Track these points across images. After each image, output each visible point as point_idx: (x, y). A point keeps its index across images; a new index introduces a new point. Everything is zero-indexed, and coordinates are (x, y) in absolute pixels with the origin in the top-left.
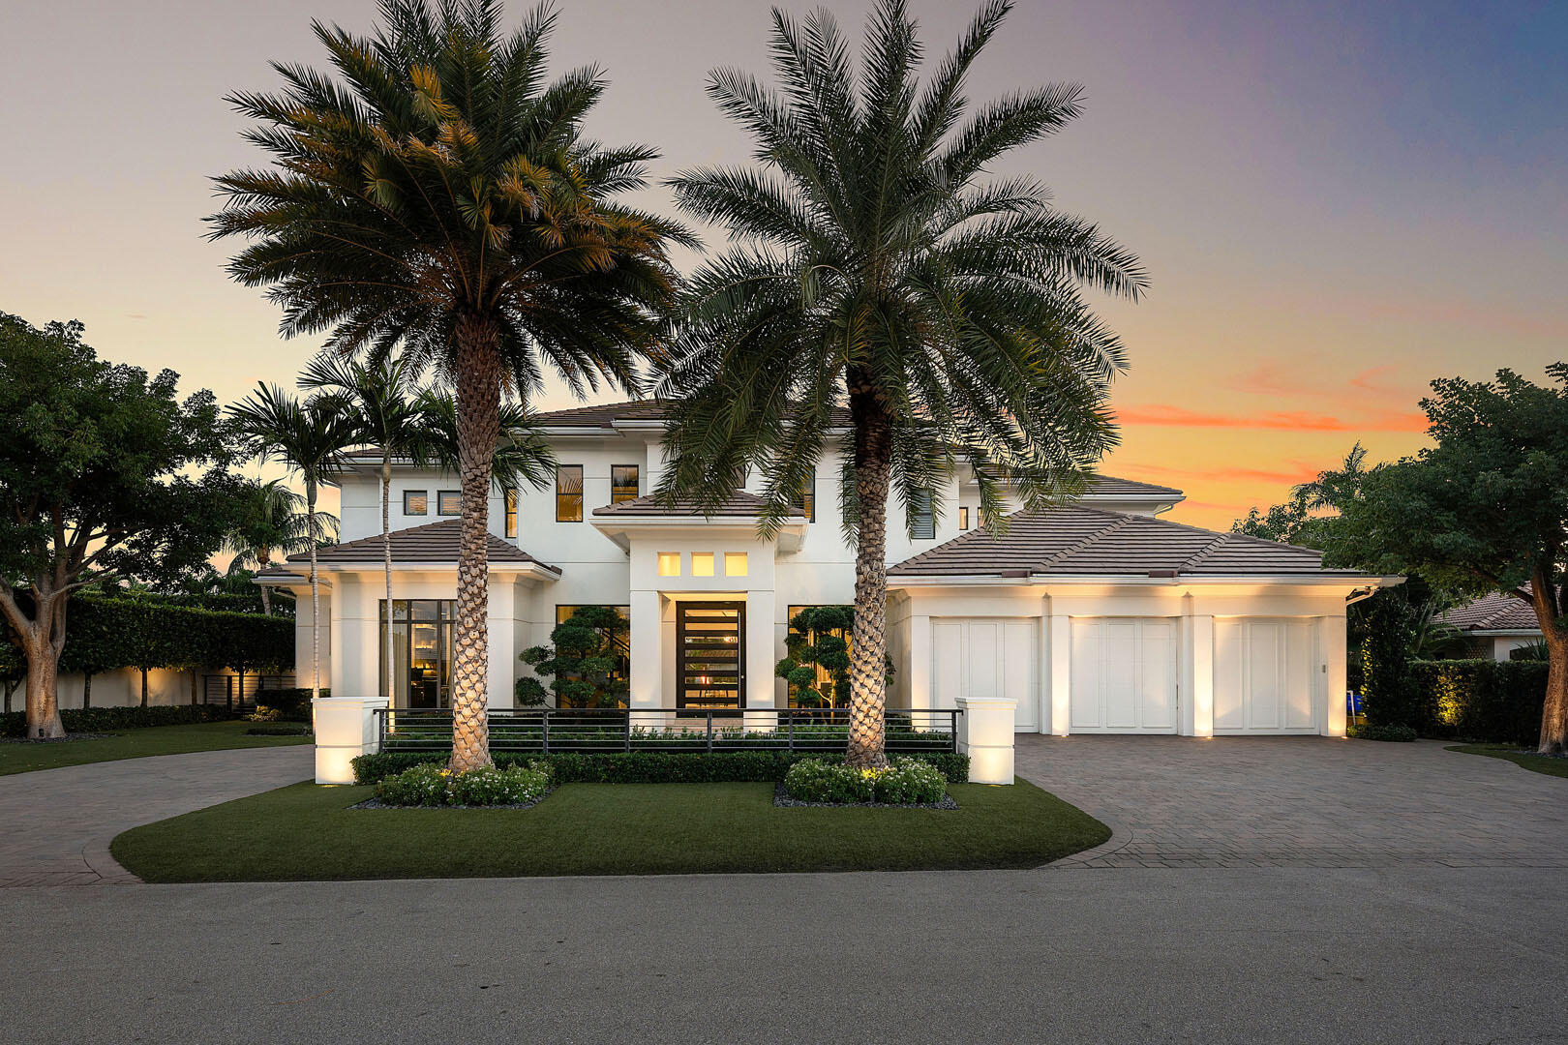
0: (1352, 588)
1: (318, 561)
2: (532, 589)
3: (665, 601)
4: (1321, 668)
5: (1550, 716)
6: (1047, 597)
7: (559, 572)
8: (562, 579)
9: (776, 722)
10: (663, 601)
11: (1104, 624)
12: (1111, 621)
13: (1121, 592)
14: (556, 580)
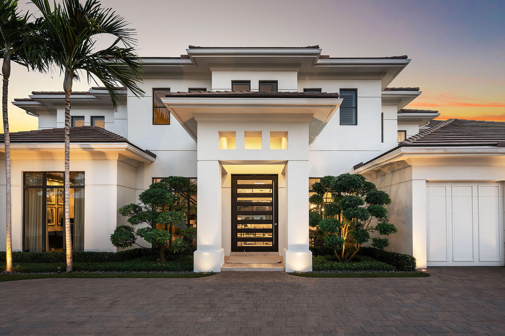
2: (136, 168)
3: (224, 173)
7: (154, 156)
8: (156, 161)
10: (222, 174)
14: (152, 162)
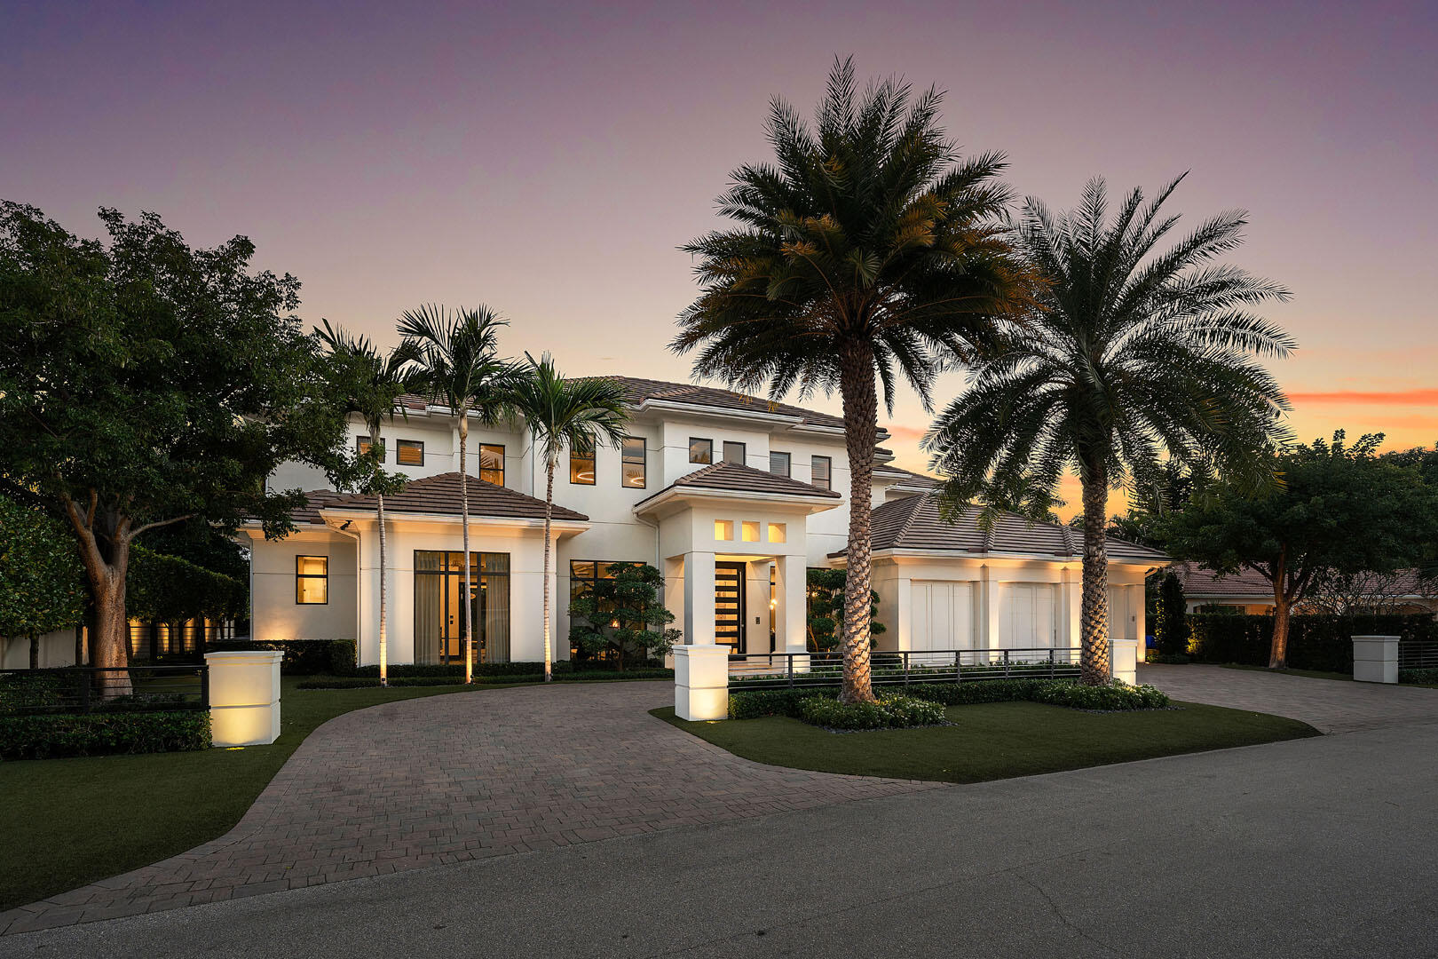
0: (1149, 567)
1: (384, 510)
4: (1131, 618)
5: (1277, 647)
6: (984, 567)
9: (809, 664)
11: (1015, 587)
12: (1020, 585)
13: (1030, 566)
